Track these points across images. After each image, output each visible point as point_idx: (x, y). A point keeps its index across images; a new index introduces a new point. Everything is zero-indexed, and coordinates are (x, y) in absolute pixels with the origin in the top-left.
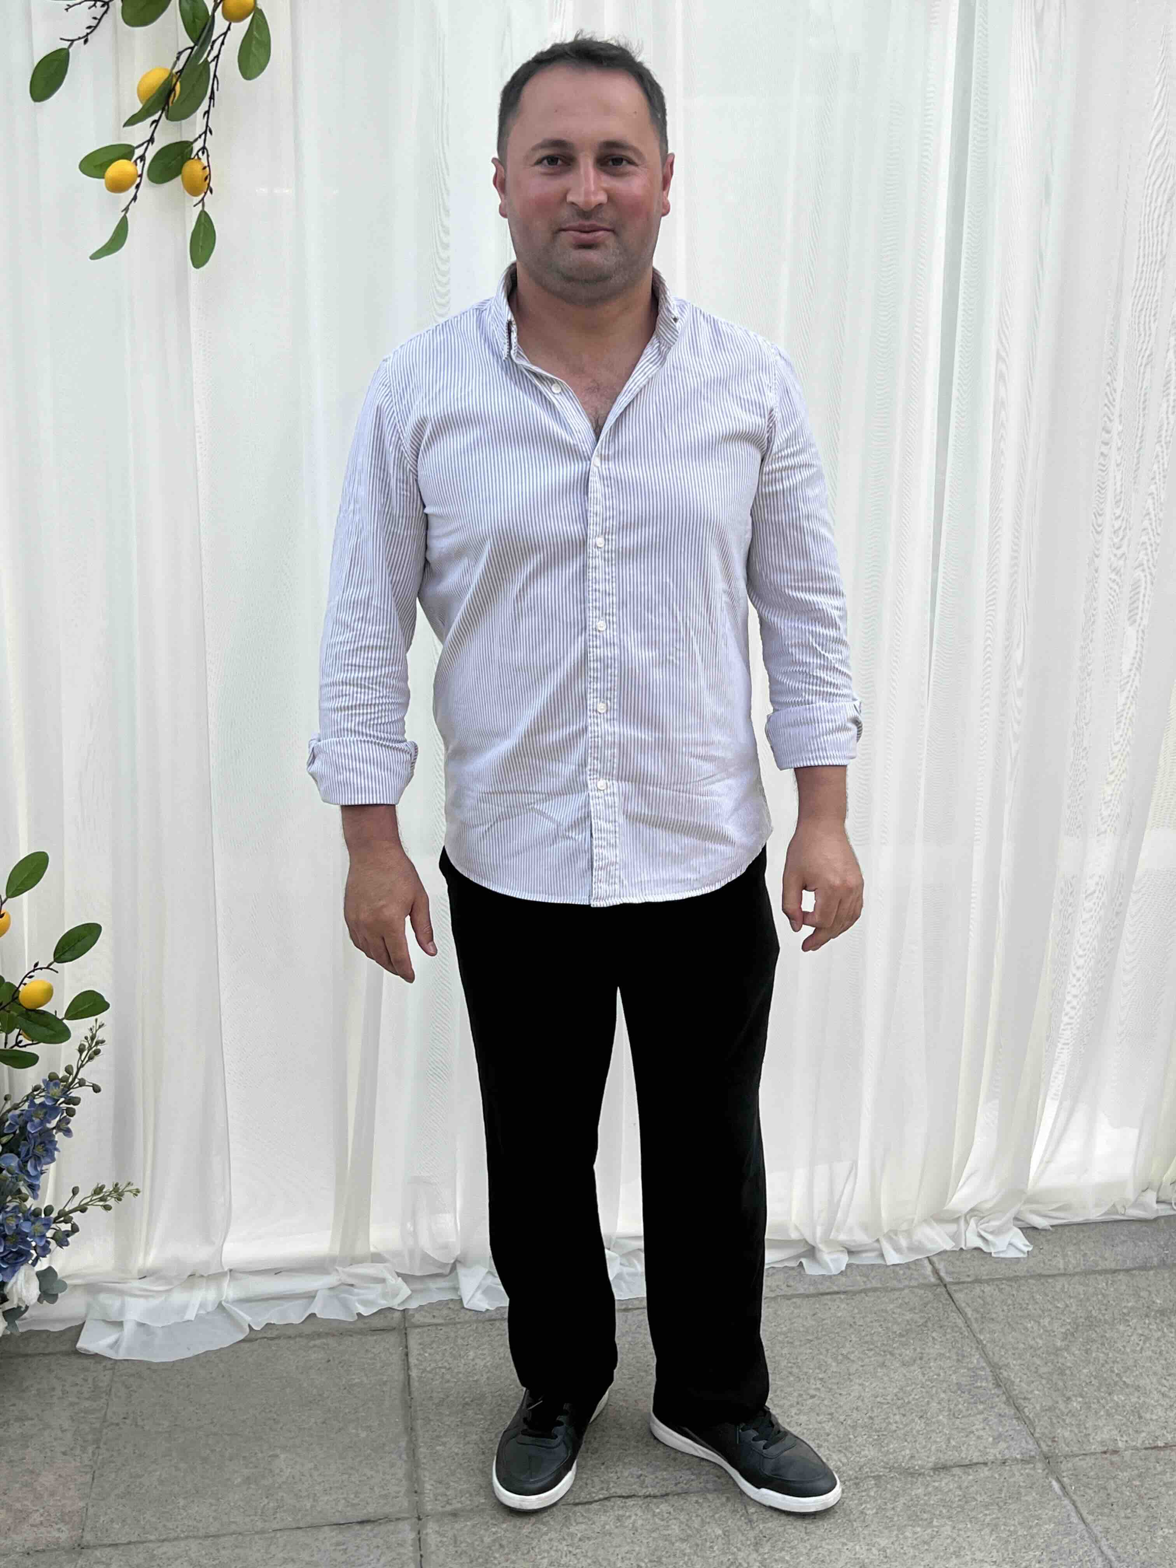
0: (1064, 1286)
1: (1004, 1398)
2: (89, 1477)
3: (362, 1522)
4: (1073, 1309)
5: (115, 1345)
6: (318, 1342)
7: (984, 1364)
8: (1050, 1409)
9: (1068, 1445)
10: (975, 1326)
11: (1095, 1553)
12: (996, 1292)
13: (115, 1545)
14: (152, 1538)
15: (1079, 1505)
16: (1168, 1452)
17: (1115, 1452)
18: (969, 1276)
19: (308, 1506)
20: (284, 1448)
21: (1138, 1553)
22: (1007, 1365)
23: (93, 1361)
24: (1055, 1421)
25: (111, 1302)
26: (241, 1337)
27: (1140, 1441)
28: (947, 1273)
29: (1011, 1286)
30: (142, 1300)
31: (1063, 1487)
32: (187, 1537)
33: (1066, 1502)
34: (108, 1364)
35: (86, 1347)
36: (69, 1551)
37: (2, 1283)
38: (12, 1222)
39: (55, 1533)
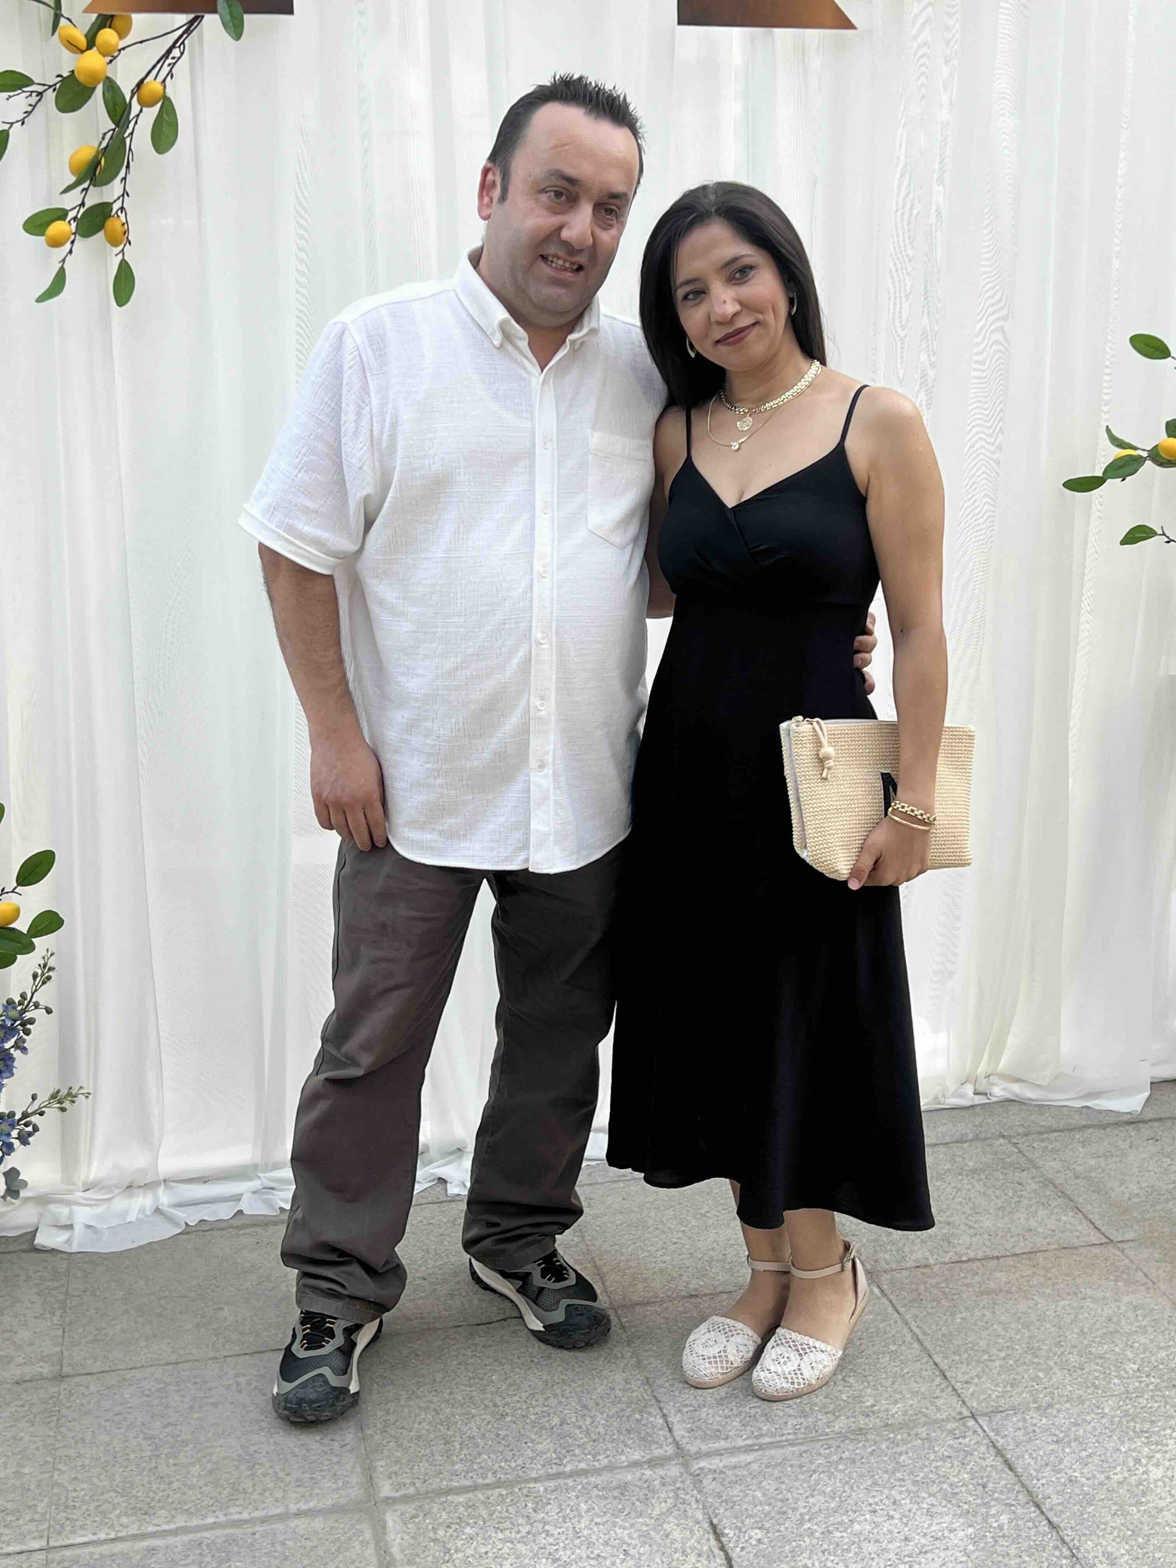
2: (60, 1332)
5: (68, 1241)
6: (247, 1231)
11: (905, 1331)
13: (91, 1374)
15: (894, 1302)
16: (970, 1263)
17: (926, 1266)
20: (227, 1303)
23: (50, 1254)
25: (61, 1209)
27: (948, 1258)
32: (151, 1366)
33: (884, 1300)
34: (64, 1256)
35: (46, 1244)
36: (52, 1380)
39: (38, 1369)
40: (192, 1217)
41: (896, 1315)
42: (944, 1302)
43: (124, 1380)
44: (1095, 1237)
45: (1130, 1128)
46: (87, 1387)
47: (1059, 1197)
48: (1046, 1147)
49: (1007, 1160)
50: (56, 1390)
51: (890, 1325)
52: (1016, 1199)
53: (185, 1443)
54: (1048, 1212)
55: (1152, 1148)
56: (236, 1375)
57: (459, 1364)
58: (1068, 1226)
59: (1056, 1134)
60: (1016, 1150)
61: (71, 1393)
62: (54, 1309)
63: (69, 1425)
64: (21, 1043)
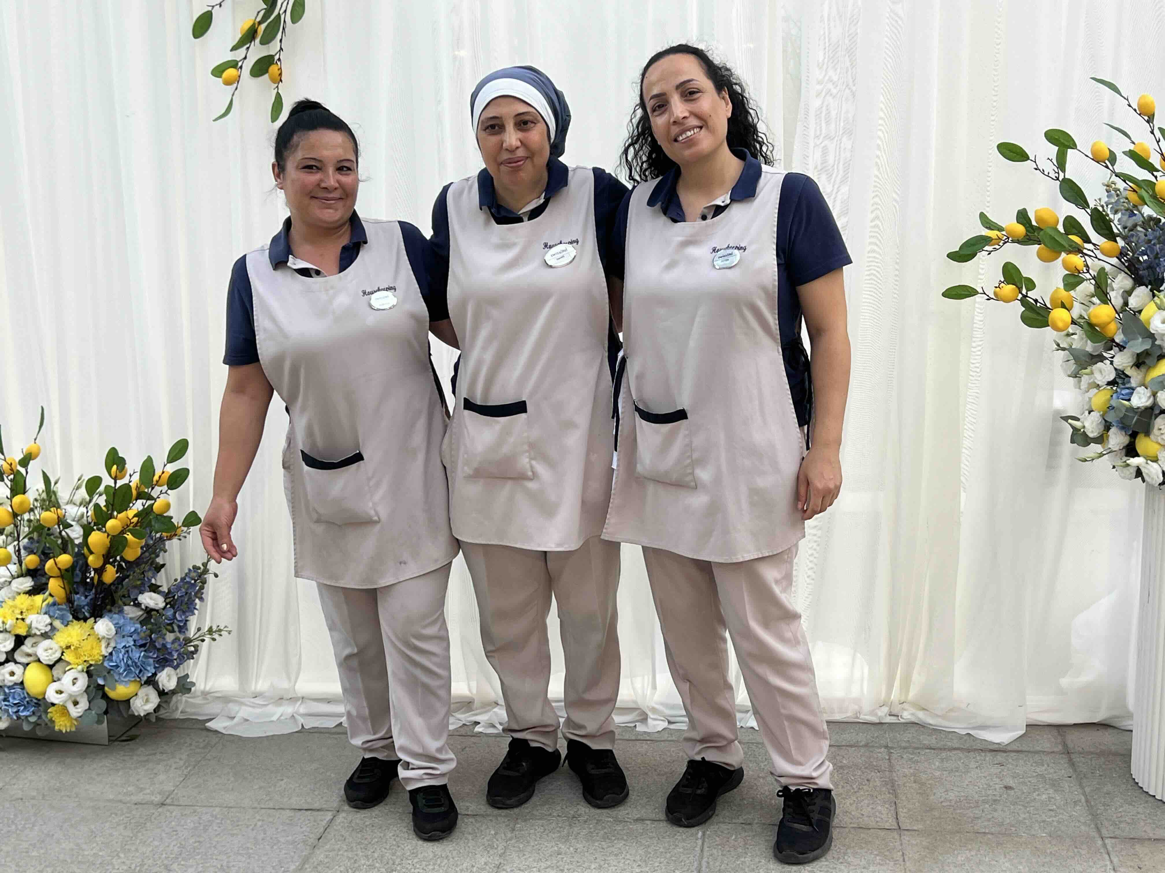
2: (182, 779)
3: (306, 810)
5: (227, 727)
6: (333, 736)
9: (723, 819)
11: (696, 863)
13: (180, 805)
14: (199, 804)
15: (705, 844)
17: (749, 824)
19: (285, 801)
20: (288, 777)
21: (720, 866)
23: (212, 733)
24: (726, 808)
25: (233, 708)
26: (296, 730)
27: (769, 821)
30: (251, 709)
31: (704, 834)
32: (217, 806)
33: (700, 842)
34: (220, 735)
35: (212, 726)
36: (156, 805)
37: (155, 674)
38: (161, 641)
39: (153, 798)
40: (310, 723)
41: (699, 852)
42: (740, 850)
43: (195, 812)
44: (891, 823)
45: (988, 754)
46: (171, 813)
47: (889, 793)
48: (912, 758)
49: (875, 763)
50: (153, 811)
51: (689, 857)
52: (856, 790)
53: (198, 854)
54: (871, 802)
55: (995, 770)
56: (259, 820)
57: (393, 836)
58: (877, 814)
59: (928, 751)
60: (887, 758)
61: (160, 815)
62: (189, 765)
63: (144, 832)
64: (199, 594)
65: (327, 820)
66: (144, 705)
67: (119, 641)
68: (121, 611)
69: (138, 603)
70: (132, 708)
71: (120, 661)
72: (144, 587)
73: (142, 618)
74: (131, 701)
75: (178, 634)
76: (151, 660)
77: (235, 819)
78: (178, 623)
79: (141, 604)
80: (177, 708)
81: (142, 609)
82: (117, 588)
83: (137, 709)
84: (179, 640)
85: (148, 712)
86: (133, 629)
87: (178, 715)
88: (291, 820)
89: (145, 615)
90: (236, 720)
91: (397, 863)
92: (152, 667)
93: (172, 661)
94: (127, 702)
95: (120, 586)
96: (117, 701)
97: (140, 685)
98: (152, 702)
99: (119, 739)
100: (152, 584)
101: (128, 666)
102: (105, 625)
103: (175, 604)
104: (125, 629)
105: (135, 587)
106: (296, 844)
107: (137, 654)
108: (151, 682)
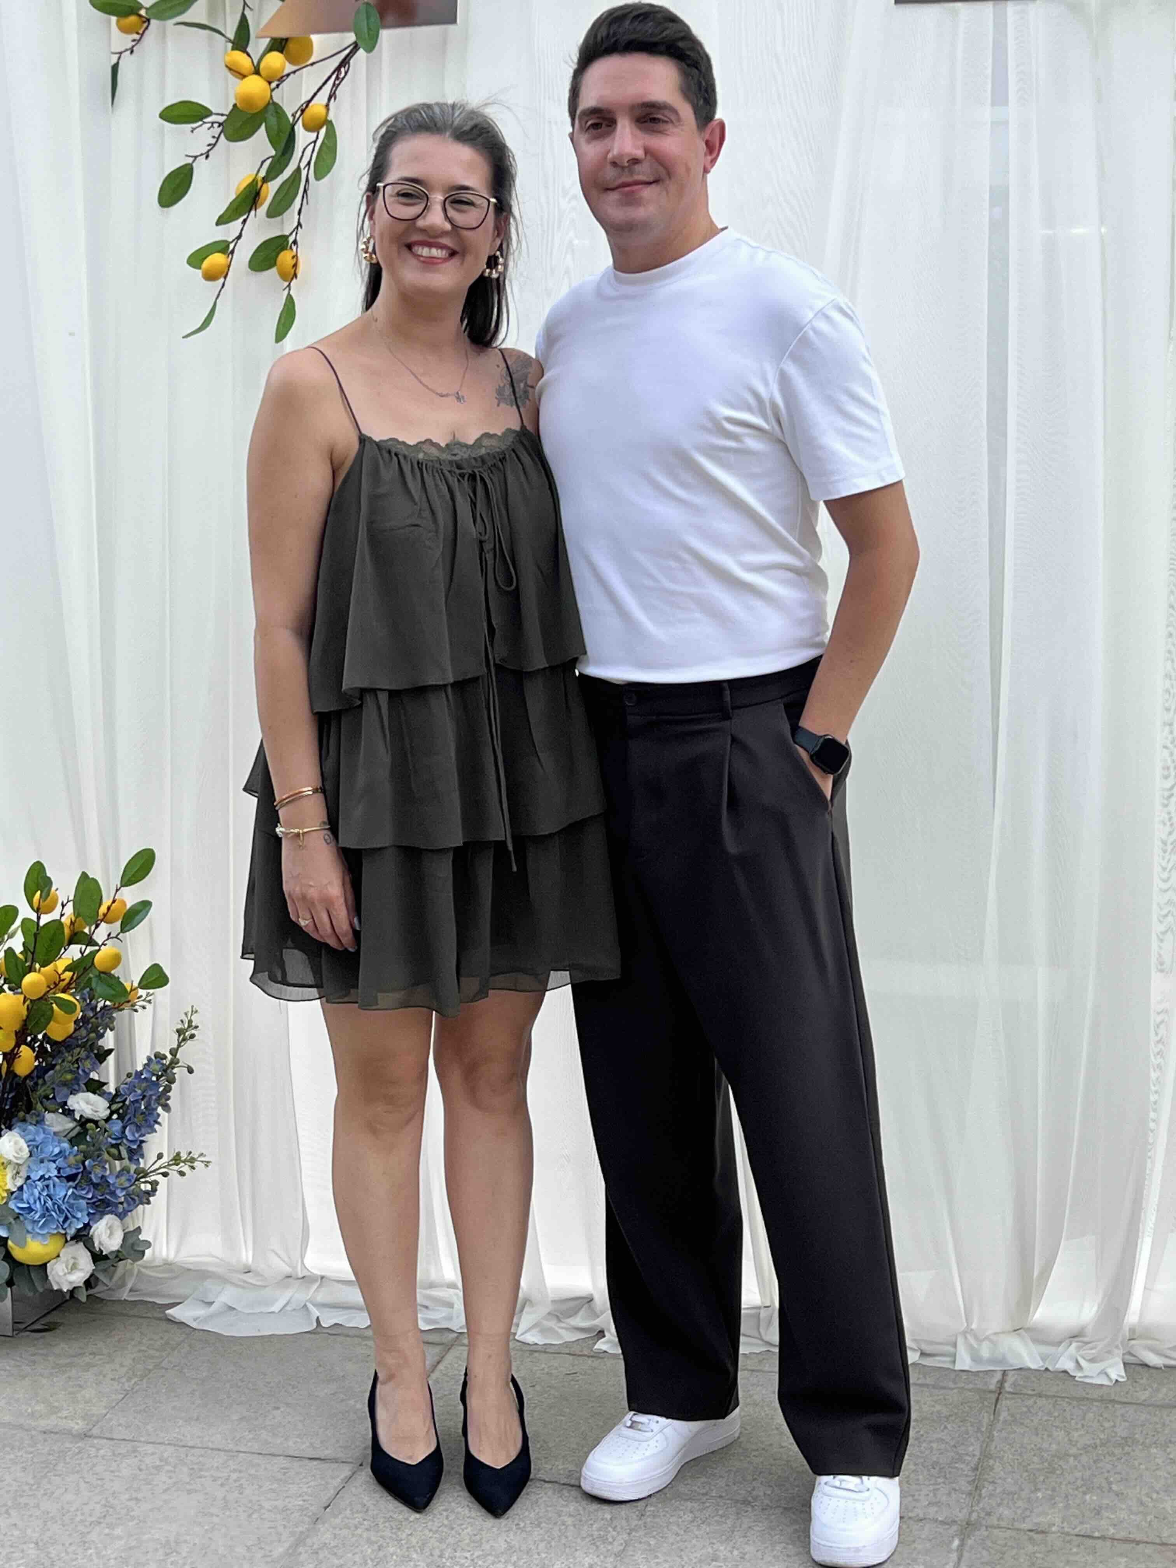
0: (1127, 1412)
1: (970, 1479)
2: (121, 1397)
3: (310, 1459)
4: (1115, 1430)
5: (199, 1317)
7: (977, 1453)
8: (1012, 1493)
9: (998, 1520)
10: (999, 1426)
12: (1051, 1406)
13: (112, 1439)
14: (143, 1439)
16: (1098, 1541)
18: (1034, 1390)
19: (279, 1441)
22: (1001, 1458)
24: (1005, 1502)
26: (308, 1329)
27: (1078, 1529)
28: (1014, 1384)
29: (1070, 1404)
30: (239, 1291)
31: (962, 1546)
34: (187, 1330)
35: (177, 1316)
36: (74, 1436)
37: (87, 1226)
38: (98, 1171)
39: (72, 1424)
43: (134, 1451)
46: (98, 1450)
50: (70, 1446)
56: (235, 1471)
57: (445, 1510)
61: (79, 1452)
62: (136, 1376)
63: (53, 1478)
64: (163, 1100)
65: (342, 1477)
66: (69, 1273)
67: (34, 1167)
68: (40, 1122)
69: (69, 1109)
70: (50, 1278)
71: (35, 1202)
72: (78, 1084)
73: (73, 1134)
74: (48, 1265)
75: (126, 1162)
76: (83, 1203)
77: (195, 1467)
78: (128, 1144)
79: (73, 1111)
80: (123, 1285)
81: (75, 1120)
82: (36, 1084)
83: (57, 1279)
84: (128, 1172)
85: (75, 1285)
86: (57, 1151)
87: (125, 1295)
88: (285, 1474)
89: (78, 1128)
90: (213, 1308)
91: (447, 1555)
92: (85, 1213)
93: (116, 1205)
94: (44, 1266)
95: (40, 1081)
96: (28, 1266)
97: (64, 1240)
98: (82, 1270)
99: (29, 1328)
100: (92, 1079)
101: (47, 1209)
102: (12, 1143)
103: (125, 1113)
104: (46, 1150)
105: (65, 1084)
106: (289, 1512)
107: (63, 1191)
108: (83, 1236)
